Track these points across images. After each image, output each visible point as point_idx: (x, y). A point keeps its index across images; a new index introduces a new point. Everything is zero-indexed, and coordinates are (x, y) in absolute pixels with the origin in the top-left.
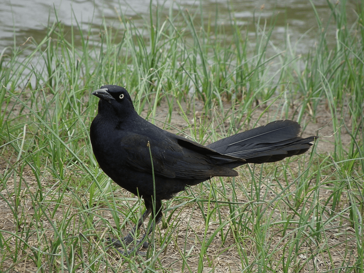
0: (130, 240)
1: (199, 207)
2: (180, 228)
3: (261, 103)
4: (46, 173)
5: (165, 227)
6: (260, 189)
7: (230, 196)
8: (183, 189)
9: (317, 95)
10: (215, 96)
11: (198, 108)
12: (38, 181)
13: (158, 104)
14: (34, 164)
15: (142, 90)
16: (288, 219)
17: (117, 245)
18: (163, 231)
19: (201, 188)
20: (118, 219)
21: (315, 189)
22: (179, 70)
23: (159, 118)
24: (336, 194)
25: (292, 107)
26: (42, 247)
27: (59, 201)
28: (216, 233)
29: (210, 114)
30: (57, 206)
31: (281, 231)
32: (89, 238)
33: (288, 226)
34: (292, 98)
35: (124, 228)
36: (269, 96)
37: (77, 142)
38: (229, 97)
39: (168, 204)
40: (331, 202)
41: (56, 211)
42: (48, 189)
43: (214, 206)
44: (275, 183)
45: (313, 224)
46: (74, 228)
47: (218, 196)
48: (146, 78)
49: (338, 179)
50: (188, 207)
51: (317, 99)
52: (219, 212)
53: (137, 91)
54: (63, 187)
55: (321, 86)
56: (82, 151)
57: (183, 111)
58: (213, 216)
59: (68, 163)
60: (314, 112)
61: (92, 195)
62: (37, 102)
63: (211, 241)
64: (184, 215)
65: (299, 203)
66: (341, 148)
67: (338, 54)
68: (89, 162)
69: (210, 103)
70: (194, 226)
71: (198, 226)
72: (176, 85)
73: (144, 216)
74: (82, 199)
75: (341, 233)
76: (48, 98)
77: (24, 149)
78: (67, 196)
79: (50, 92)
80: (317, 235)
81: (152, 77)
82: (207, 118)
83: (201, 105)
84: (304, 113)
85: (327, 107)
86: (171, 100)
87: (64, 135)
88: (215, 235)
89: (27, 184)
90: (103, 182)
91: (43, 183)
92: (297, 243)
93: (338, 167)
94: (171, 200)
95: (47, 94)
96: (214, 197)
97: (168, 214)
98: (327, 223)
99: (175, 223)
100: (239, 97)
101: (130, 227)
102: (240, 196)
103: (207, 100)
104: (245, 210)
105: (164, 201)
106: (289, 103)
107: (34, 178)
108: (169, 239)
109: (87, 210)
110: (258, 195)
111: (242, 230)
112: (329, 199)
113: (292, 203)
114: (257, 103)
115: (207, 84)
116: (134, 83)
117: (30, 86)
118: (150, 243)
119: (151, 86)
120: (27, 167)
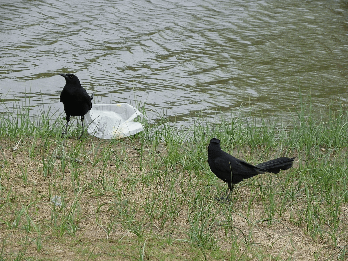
0: (223, 198)
1: (248, 187)
2: (242, 194)
3: (272, 149)
4: (193, 173)
5: (236, 194)
6: (271, 181)
7: (260, 183)
9: (293, 146)
10: (255, 146)
11: (249, 150)
12: (190, 176)
13: (234, 149)
14: (188, 170)
15: (228, 143)
16: (282, 192)
17: (218, 200)
18: (235, 195)
19: (249, 180)
20: (219, 191)
21: (292, 181)
22: (242, 136)
23: (234, 154)
24: (300, 183)
25: (284, 151)
26: (191, 200)
27: (197, 183)
28: (255, 196)
29: (253, 153)
30: (196, 185)
31: (279, 196)
32: (208, 197)
33: (282, 194)
34: (284, 147)
35: (221, 194)
36: (275, 146)
37: (204, 162)
38: (260, 146)
39: (238, 185)
40: (298, 186)
41: (196, 187)
42: (193, 179)
43: (254, 186)
44: (277, 178)
45: (291, 194)
46: (202, 193)
47: (256, 183)
48: (229, 139)
49: (301, 178)
50: (244, 187)
51: (293, 148)
52: (256, 189)
53: (226, 143)
54: (199, 178)
55: (294, 143)
56: (206, 165)
57: (243, 151)
58: (254, 190)
59: (200, 169)
60: (292, 152)
61: (209, 182)
62: (190, 147)
63: (253, 199)
64: (243, 190)
65: (286, 186)
66: (302, 166)
67: (301, 131)
68: (208, 169)
69: (253, 148)
70: (247, 194)
71: (248, 193)
72: (241, 141)
73: (228, 189)
74: (206, 183)
75: (301, 197)
76: (193, 146)
77: (185, 164)
78: (200, 181)
79: (195, 144)
80: (292, 198)
81: (232, 138)
82: (252, 154)
83: (250, 149)
84: (288, 153)
85: (297, 151)
86: (238, 147)
87: (199, 160)
88: (254, 197)
89: (186, 177)
90: (213, 177)
91: (191, 176)
92: (285, 201)
93: (300, 173)
94: (238, 184)
95: (194, 144)
96: (254, 183)
97: (237, 189)
98: (296, 193)
99: (240, 192)
100: (264, 147)
101: (223, 194)
102: (264, 183)
103: (252, 147)
104: (266, 188)
105: (236, 184)
106: (283, 149)
107: (188, 175)
108: (237, 198)
109: (207, 187)
110: (271, 183)
111: (265, 196)
112: (297, 185)
113: (283, 186)
114: (271, 149)
115: (252, 141)
116: (225, 141)
117: (188, 141)
118: (230, 199)
119: (231, 142)
120: (186, 171)
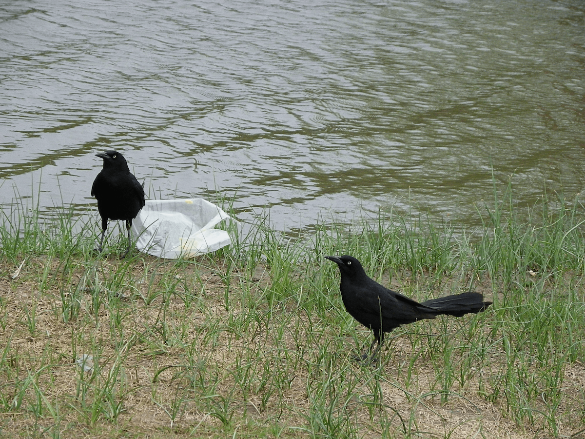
0: (365, 357)
1: (408, 337)
2: (397, 350)
3: (447, 273)
4: (315, 314)
5: (387, 349)
6: (447, 326)
7: (428, 331)
8: (399, 326)
9: (482, 269)
10: (418, 268)
11: (408, 275)
12: (309, 319)
13: (383, 273)
14: (307, 309)
15: (373, 264)
16: (464, 345)
17: (358, 360)
18: (386, 352)
19: (410, 326)
20: (358, 344)
21: (481, 327)
22: (396, 252)
23: (383, 282)
24: (494, 330)
25: (467, 276)
26: (312, 360)
27: (322, 331)
28: (419, 354)
29: (416, 280)
30: (321, 335)
31: (460, 353)
32: (340, 355)
33: (464, 350)
34: (467, 270)
35: (362, 349)
36: (452, 269)
37: (333, 296)
38: (427, 269)
39: (390, 335)
40: (491, 335)
41: (320, 338)
42: (316, 324)
43: (418, 336)
44: (456, 323)
45: (480, 349)
46: (331, 349)
47: (421, 330)
48: (376, 257)
49: (496, 321)
50: (402, 337)
51: (482, 271)
52: (421, 340)
53: (370, 264)
54: (324, 323)
55: (485, 263)
56: (336, 301)
57: (398, 278)
58: (417, 342)
59: (327, 308)
60: (480, 279)
61: (342, 329)
62: (309, 271)
63: (416, 358)
64: (399, 342)
65: (471, 336)
66: (497, 302)
67: (496, 243)
68: (340, 308)
69: (415, 272)
70: (405, 349)
71: (408, 349)
72: (394, 261)
73: (374, 342)
74: (336, 331)
75: (497, 354)
76: (316, 269)
77: (301, 299)
78: (327, 329)
79: (318, 265)
80: (482, 355)
81: (379, 256)
82: (413, 282)
83: (410, 273)
84: (474, 279)
85: (488, 276)
86: (391, 270)
87: (325, 291)
88: (418, 354)
89: (302, 321)
90: (349, 320)
91: (313, 321)
92: (470, 360)
93: (495, 313)
94: (391, 333)
95: (315, 266)
96: (418, 331)
97: (389, 341)
98: (488, 348)
99: (393, 347)
100: (434, 269)
101: (366, 349)
102: (434, 331)
103: (414, 270)
104: (438, 339)
105: (387, 333)
106: (465, 273)
107: (307, 317)
108: (390, 357)
109: (339, 338)
110: (445, 330)
111: (436, 352)
112: (490, 333)
113: (466, 335)
114: (445, 273)
115: (414, 260)
116: (368, 259)
117: (305, 261)
118: (378, 359)
119: (379, 261)
120: (303, 311)
